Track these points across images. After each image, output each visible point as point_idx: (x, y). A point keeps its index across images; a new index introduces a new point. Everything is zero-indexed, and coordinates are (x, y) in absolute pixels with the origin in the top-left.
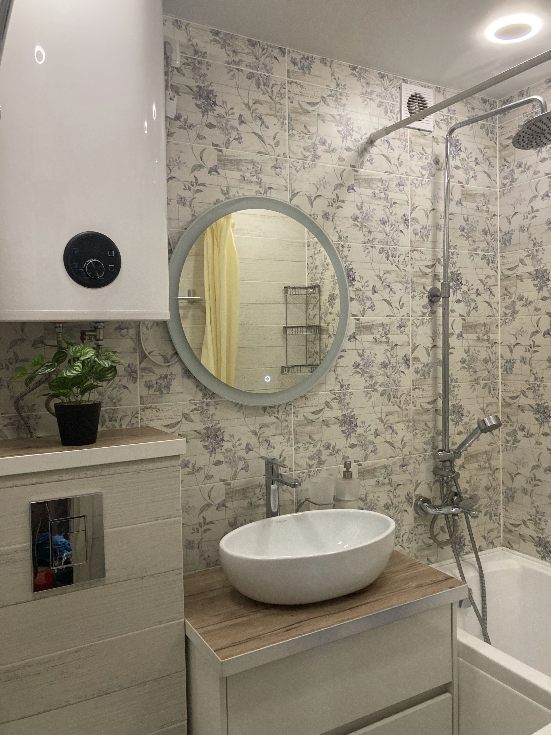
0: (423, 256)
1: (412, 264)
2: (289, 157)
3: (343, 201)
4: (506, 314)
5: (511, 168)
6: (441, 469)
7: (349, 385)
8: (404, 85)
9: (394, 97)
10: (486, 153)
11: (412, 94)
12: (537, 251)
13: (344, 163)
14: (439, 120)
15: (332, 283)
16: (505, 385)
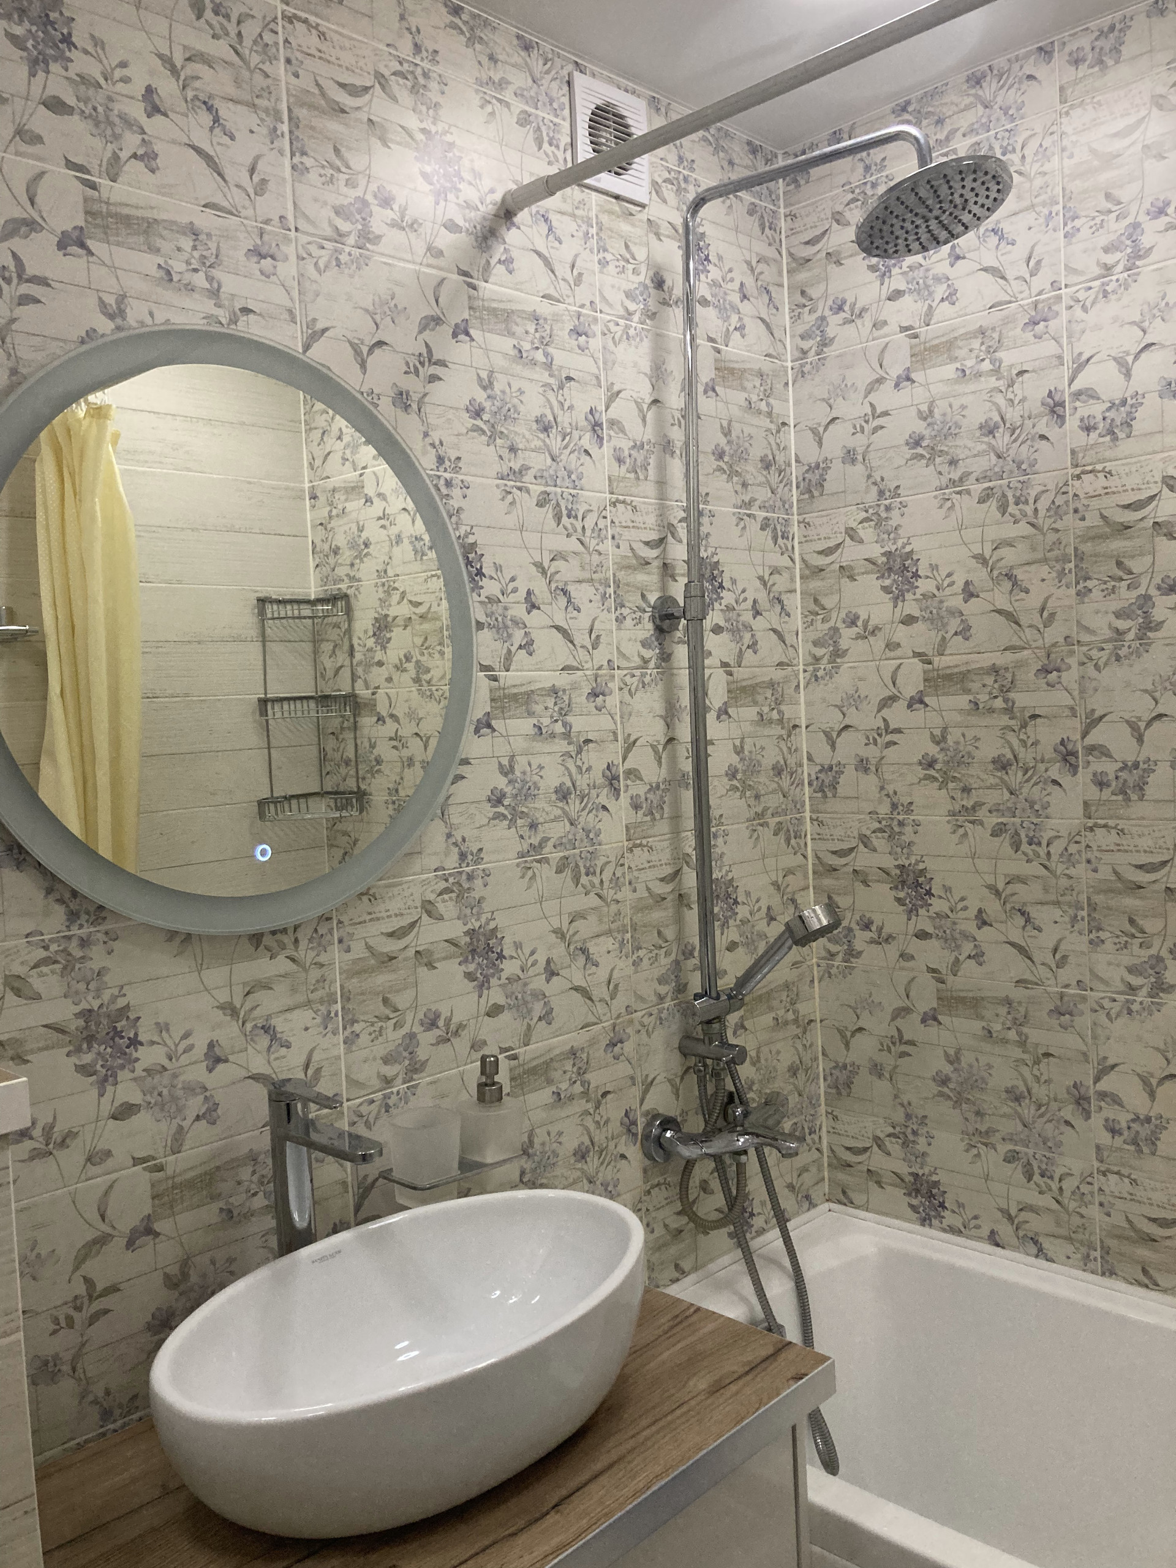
0: (638, 519)
1: (613, 538)
2: (297, 229)
3: (442, 363)
4: (817, 659)
5: (819, 313)
6: (698, 1040)
7: (481, 850)
8: (579, 79)
9: (555, 105)
10: (762, 273)
11: (599, 102)
12: (888, 509)
13: (441, 262)
14: (660, 181)
15: (381, 589)
16: (821, 823)
